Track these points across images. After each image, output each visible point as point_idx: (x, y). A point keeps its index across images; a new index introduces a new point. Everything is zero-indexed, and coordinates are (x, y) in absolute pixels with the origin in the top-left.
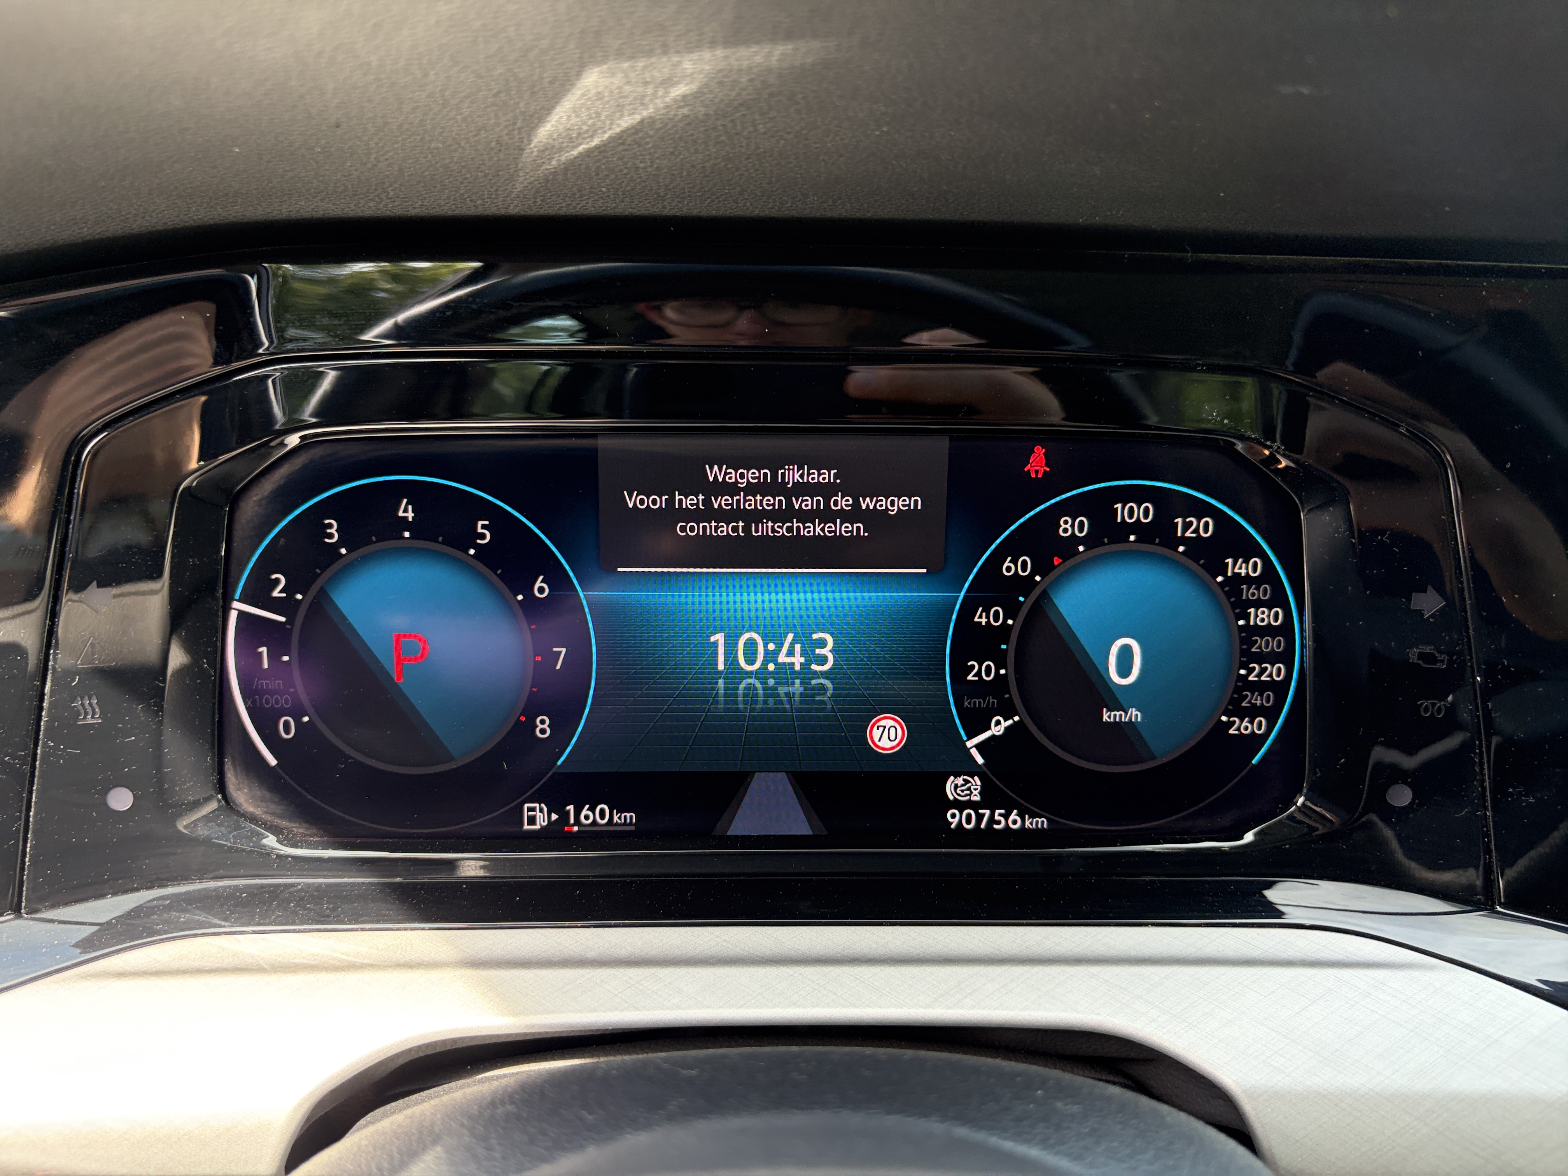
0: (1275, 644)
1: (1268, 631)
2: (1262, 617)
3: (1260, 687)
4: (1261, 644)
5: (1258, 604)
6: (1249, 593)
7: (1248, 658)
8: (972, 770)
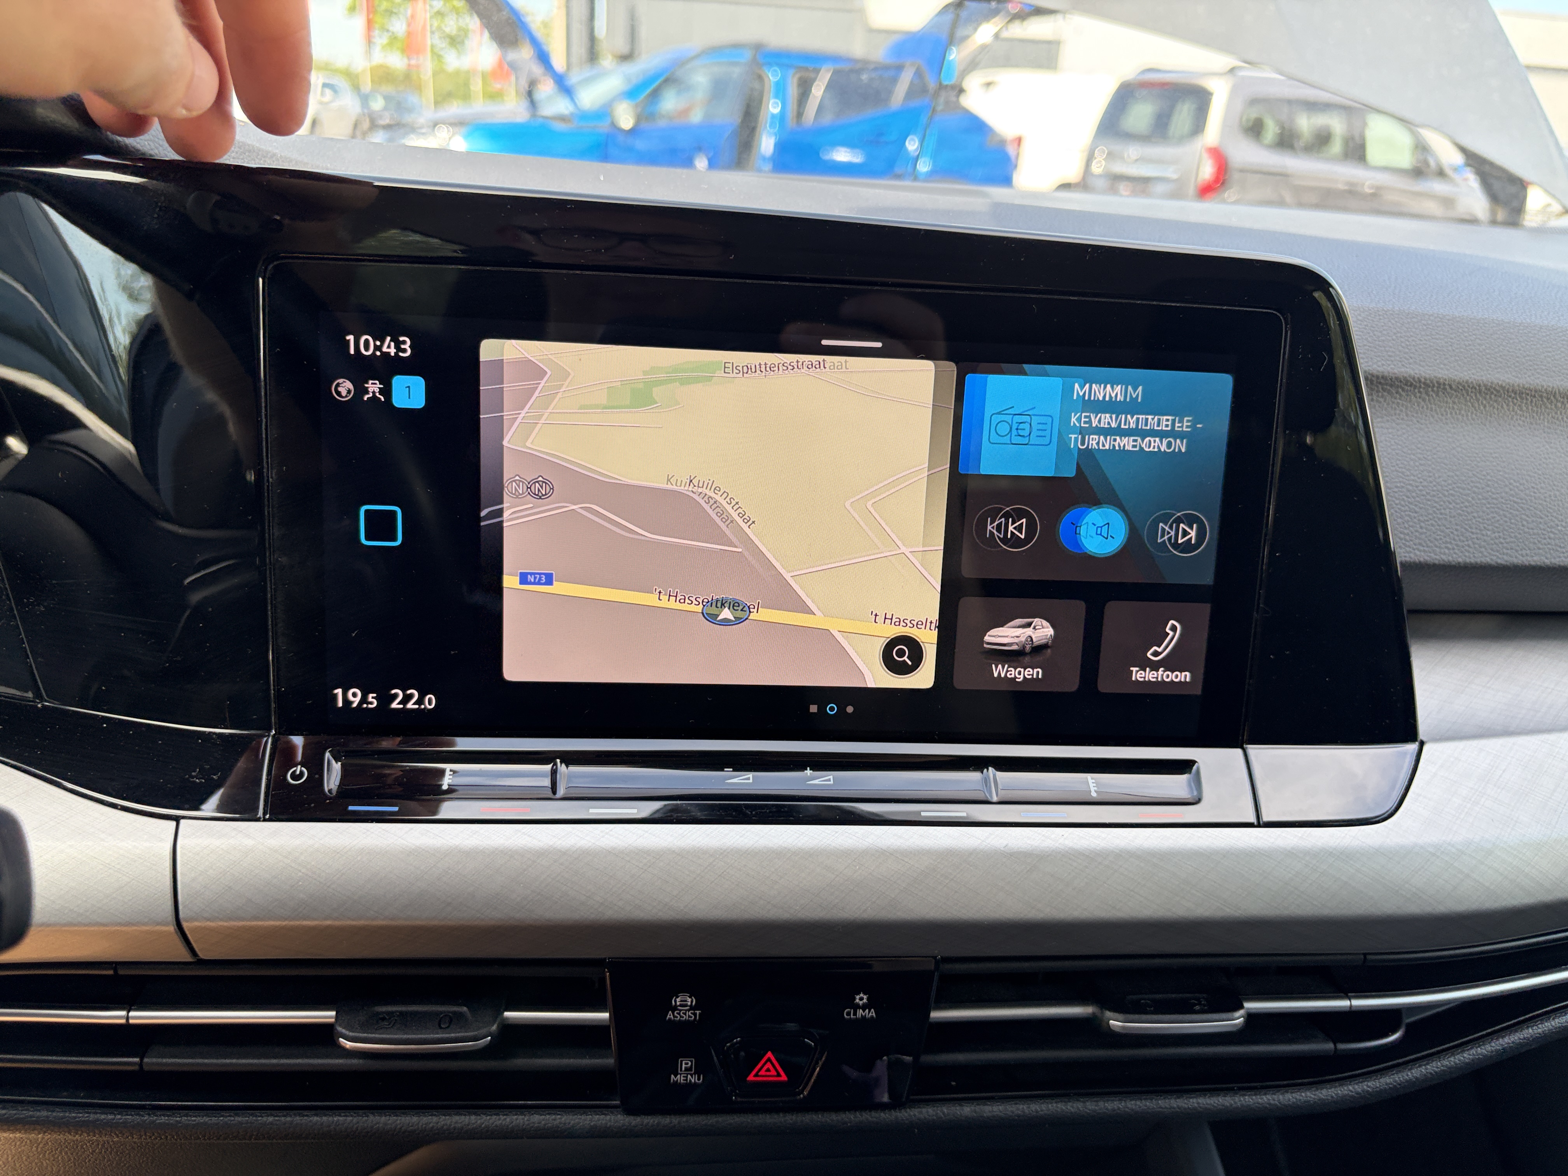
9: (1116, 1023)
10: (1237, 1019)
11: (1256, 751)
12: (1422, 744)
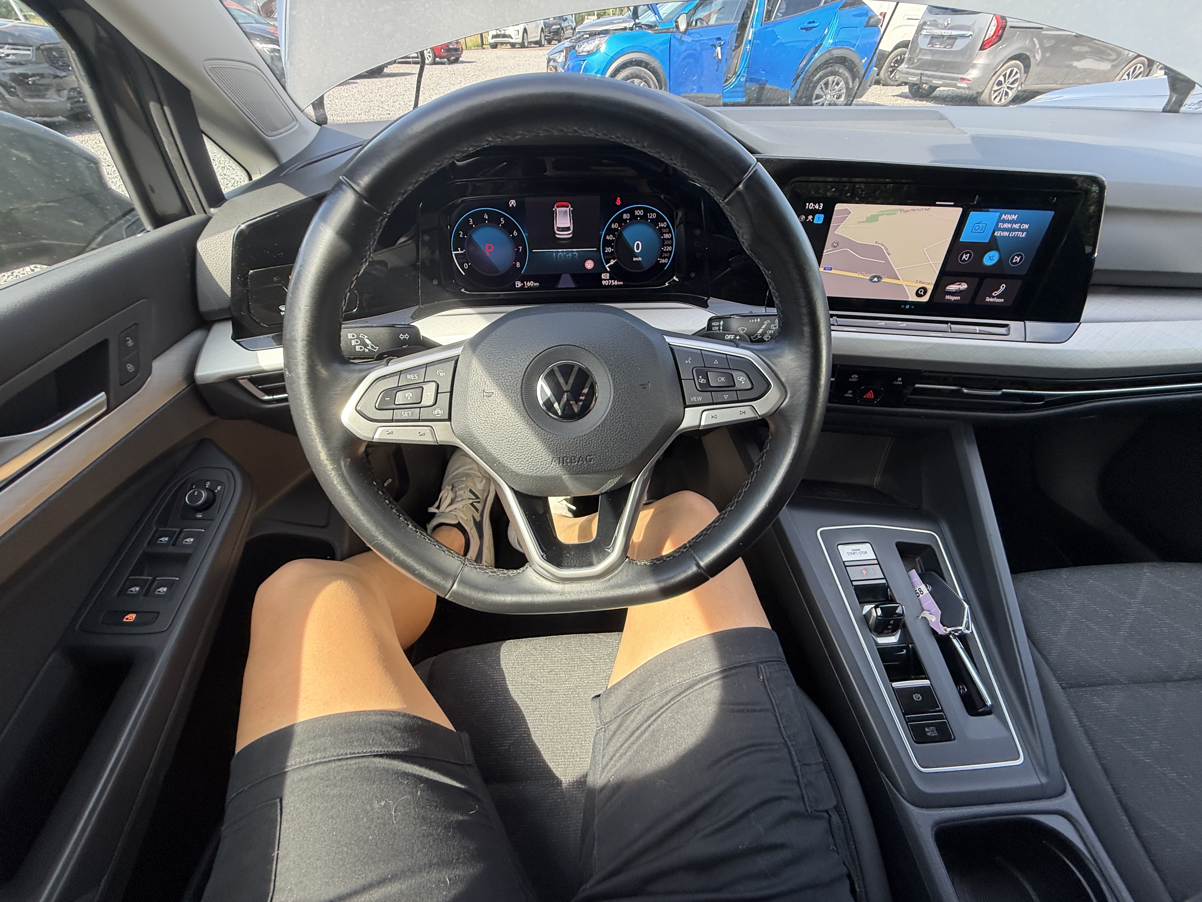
0: (669, 242)
1: (668, 239)
2: (667, 236)
3: (666, 252)
4: (666, 242)
5: (666, 233)
6: (664, 231)
7: (664, 246)
8: (607, 272)
9: (965, 391)
10: (999, 393)
11: (1027, 323)
12: (1080, 323)
